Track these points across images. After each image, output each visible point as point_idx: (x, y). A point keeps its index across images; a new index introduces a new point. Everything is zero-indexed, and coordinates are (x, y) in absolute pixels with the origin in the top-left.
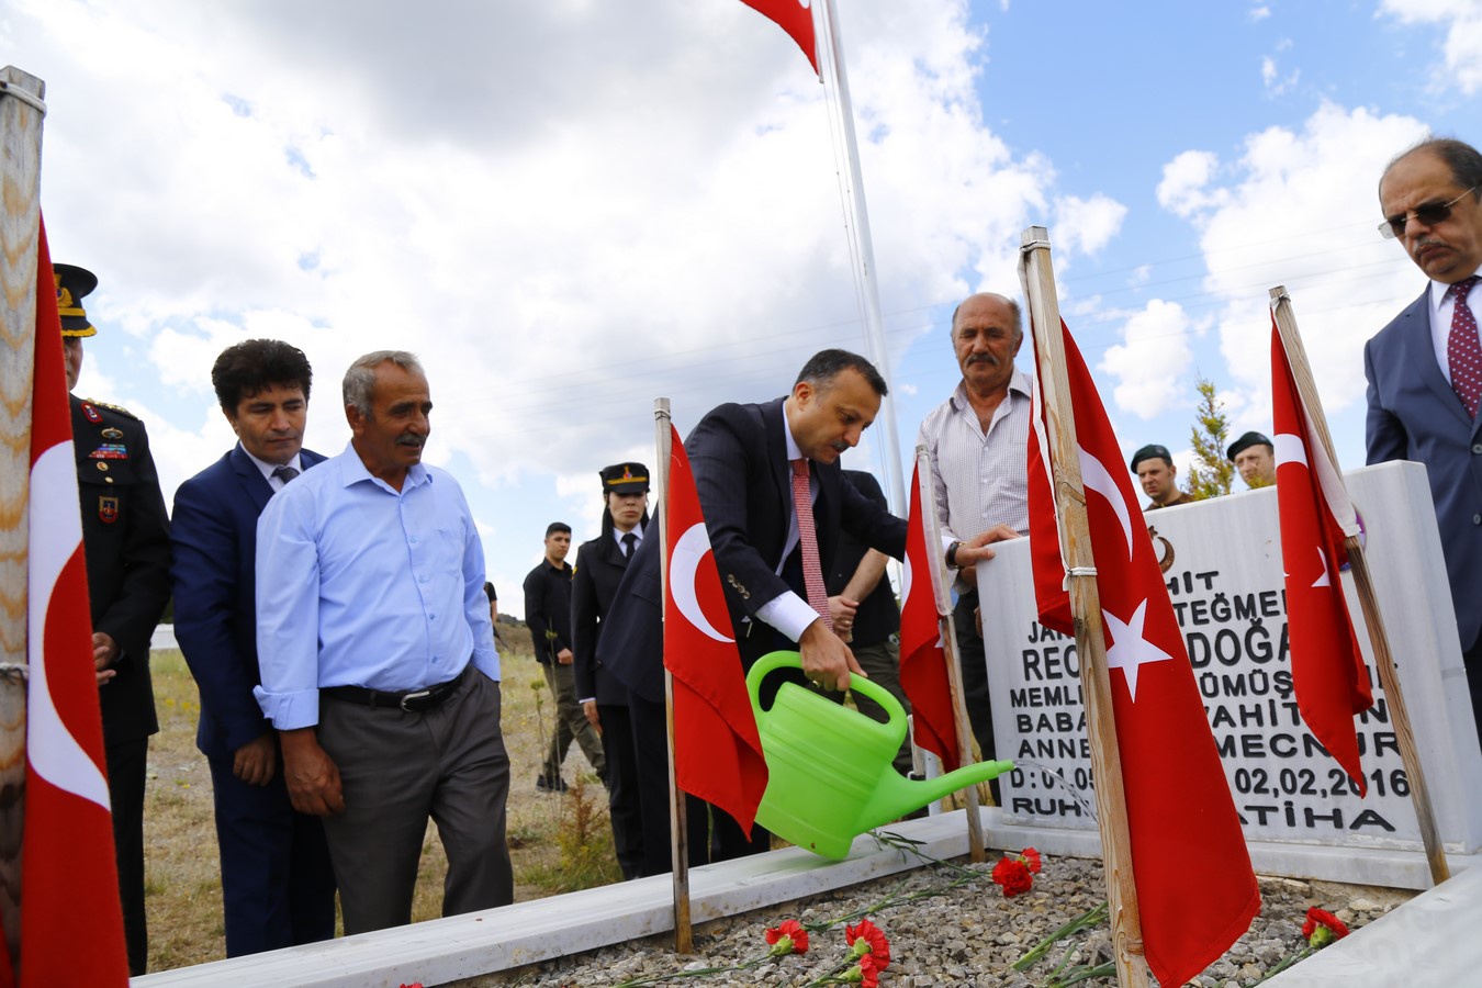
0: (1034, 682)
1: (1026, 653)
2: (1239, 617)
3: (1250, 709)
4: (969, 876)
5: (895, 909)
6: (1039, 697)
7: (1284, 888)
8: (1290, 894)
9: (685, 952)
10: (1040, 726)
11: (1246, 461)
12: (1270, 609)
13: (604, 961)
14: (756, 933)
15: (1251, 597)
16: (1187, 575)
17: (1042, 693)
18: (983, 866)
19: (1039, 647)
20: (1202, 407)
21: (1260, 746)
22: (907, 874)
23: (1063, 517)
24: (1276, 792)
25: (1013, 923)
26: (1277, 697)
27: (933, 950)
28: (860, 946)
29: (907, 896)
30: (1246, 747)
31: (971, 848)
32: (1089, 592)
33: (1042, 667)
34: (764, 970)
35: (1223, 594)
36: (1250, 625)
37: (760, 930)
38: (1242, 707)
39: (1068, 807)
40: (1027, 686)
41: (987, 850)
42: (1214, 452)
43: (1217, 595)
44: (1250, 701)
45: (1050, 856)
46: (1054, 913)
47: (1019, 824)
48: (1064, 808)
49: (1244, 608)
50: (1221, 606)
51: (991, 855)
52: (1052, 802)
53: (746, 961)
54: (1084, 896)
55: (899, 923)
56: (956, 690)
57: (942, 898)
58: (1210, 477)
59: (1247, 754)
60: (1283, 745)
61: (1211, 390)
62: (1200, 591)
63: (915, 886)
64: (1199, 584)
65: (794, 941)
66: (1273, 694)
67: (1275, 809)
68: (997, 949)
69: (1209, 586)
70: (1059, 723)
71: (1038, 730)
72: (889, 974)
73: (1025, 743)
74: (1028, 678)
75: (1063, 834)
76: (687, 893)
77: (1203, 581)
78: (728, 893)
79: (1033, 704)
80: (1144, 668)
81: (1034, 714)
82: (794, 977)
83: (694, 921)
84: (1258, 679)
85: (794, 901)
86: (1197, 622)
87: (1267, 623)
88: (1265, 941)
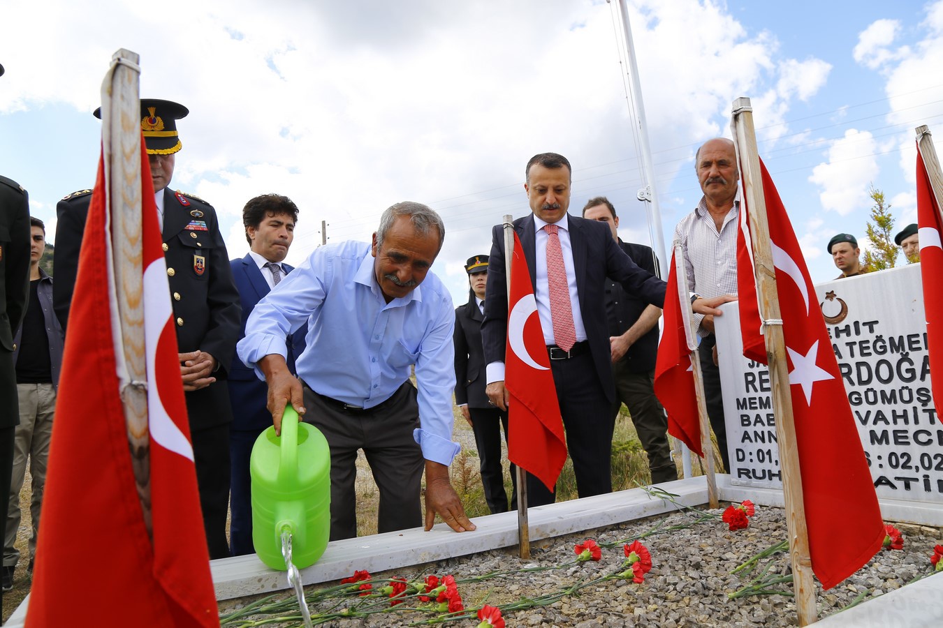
0: (752, 394)
1: (747, 375)
2: (892, 352)
3: (900, 413)
4: (706, 517)
5: (658, 536)
6: (755, 403)
7: (922, 532)
8: (926, 536)
9: (525, 558)
10: (756, 422)
11: (909, 245)
12: (914, 346)
13: (476, 561)
14: (570, 548)
15: (901, 338)
16: (856, 323)
17: (757, 401)
18: (716, 511)
19: (756, 371)
20: (875, 209)
21: (906, 437)
22: (668, 514)
23: (761, 287)
24: (917, 468)
25: (733, 547)
26: (919, 405)
27: (680, 561)
28: (633, 557)
29: (666, 528)
30: (896, 438)
31: (709, 499)
32: (777, 335)
33: (757, 384)
34: (573, 569)
35: (881, 336)
36: (900, 357)
37: (572, 545)
38: (894, 412)
39: (774, 475)
40: (747, 396)
41: (720, 501)
42: (883, 239)
43: (877, 337)
44: (899, 408)
45: (761, 506)
46: (761, 541)
47: (742, 485)
48: (771, 475)
49: (897, 345)
50: (880, 344)
51: (723, 504)
52: (764, 471)
53: (562, 564)
54: (782, 531)
55: (660, 544)
56: (700, 398)
57: (688, 530)
58: (880, 256)
59: (896, 442)
60: (923, 438)
61: (881, 197)
62: (865, 334)
63: (672, 522)
64: (864, 330)
65: (592, 553)
66: (916, 403)
67: (917, 480)
68: (722, 562)
69: (871, 330)
70: (769, 420)
71: (755, 425)
72: (651, 575)
73: (746, 433)
74: (748, 391)
75: (770, 492)
76: (527, 522)
77: (867, 327)
78: (552, 523)
79: (751, 408)
80: (816, 385)
81: (752, 414)
82: (591, 574)
83: (531, 540)
84: (906, 393)
85: (594, 529)
86: (862, 354)
87: (912, 355)
88: (904, 565)
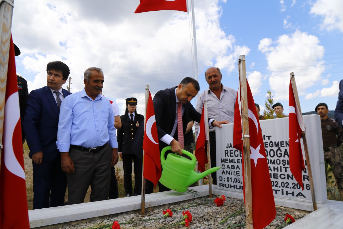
0: (227, 157)
1: (226, 150)
2: (275, 147)
3: (276, 168)
4: (209, 201)
5: (192, 207)
6: (228, 161)
7: (280, 209)
8: (281, 210)
9: (143, 215)
10: (227, 167)
12: (282, 145)
13: (124, 215)
14: (160, 211)
15: (278, 142)
16: (264, 136)
17: (228, 160)
18: (212, 199)
19: (229, 149)
20: (268, 97)
21: (277, 176)
22: (194, 199)
23: (243, 123)
24: (280, 187)
25: (219, 213)
26: (282, 165)
27: (201, 218)
28: (186, 216)
29: (195, 204)
30: (274, 176)
31: (209, 194)
32: (247, 141)
33: (229, 154)
34: (162, 220)
35: (272, 141)
36: (277, 149)
37: (161, 210)
38: (274, 167)
39: (232, 186)
40: (225, 158)
41: (213, 195)
42: (270, 107)
43: (271, 141)
44: (276, 166)
45: (227, 197)
46: (228, 211)
47: (221, 189)
48: (231, 187)
49: (277, 145)
50: (271, 144)
51: (213, 196)
52: (229, 185)
53: (158, 218)
54: (235, 207)
55: (193, 211)
57: (203, 206)
58: (269, 113)
59: (274, 178)
60: (283, 176)
61: (270, 93)
62: (267, 140)
63: (196, 202)
64: (267, 138)
65: (169, 214)
66: (281, 165)
67: (279, 191)
68: (216, 219)
69: (269, 139)
70: (232, 167)
73: (223, 171)
74: (225, 156)
75: (230, 192)
76: (144, 201)
77: (268, 138)
78: (154, 201)
79: (226, 162)
81: (226, 164)
83: (146, 207)
84: (278, 161)
85: (168, 204)
87: (281, 148)
88: (276, 221)
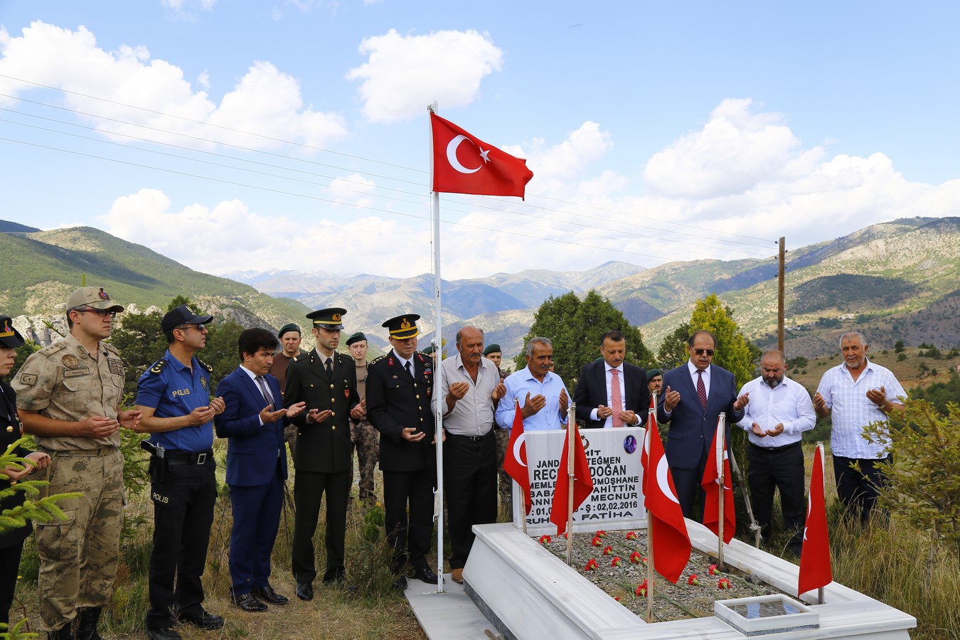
0: (537, 481)
1: (535, 471)
2: (604, 463)
3: (604, 488)
6: (538, 485)
10: (538, 495)
12: (612, 462)
15: (608, 458)
16: (592, 451)
17: (540, 484)
19: (541, 469)
21: (605, 498)
24: (607, 509)
30: (601, 498)
33: (541, 476)
35: (601, 457)
36: (607, 466)
38: (601, 487)
39: (545, 520)
40: (535, 482)
43: (599, 457)
44: (604, 486)
48: (543, 521)
49: (606, 461)
50: (600, 460)
52: (539, 519)
59: (601, 500)
60: (611, 497)
62: (595, 455)
64: (595, 454)
66: (610, 484)
67: (606, 514)
69: (598, 454)
70: (545, 494)
74: (535, 479)
79: (536, 488)
81: (537, 491)
84: (607, 480)
86: (593, 464)
87: (611, 465)
